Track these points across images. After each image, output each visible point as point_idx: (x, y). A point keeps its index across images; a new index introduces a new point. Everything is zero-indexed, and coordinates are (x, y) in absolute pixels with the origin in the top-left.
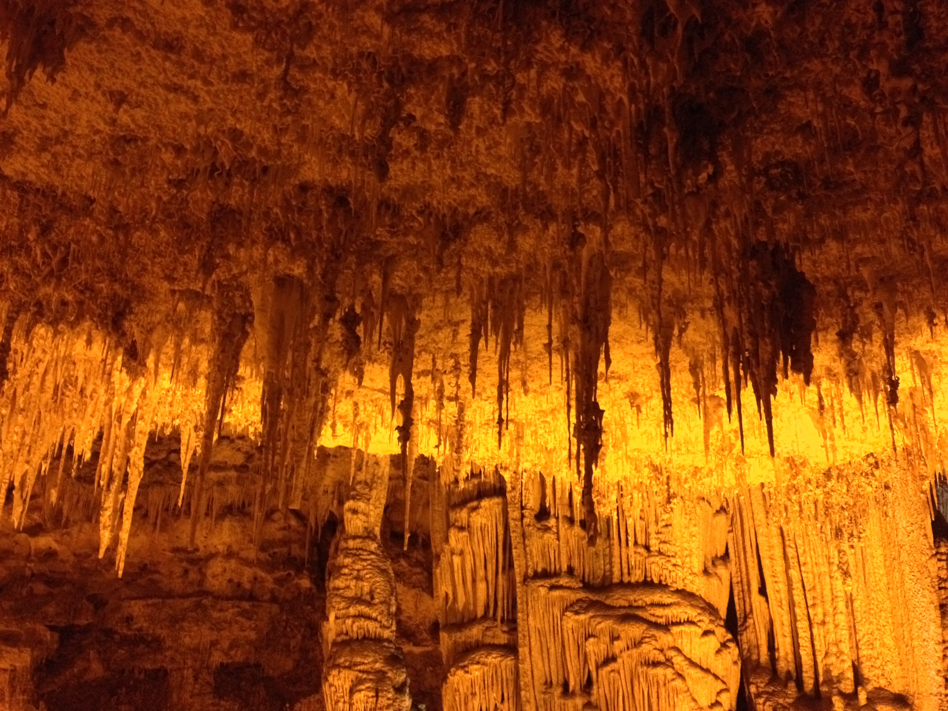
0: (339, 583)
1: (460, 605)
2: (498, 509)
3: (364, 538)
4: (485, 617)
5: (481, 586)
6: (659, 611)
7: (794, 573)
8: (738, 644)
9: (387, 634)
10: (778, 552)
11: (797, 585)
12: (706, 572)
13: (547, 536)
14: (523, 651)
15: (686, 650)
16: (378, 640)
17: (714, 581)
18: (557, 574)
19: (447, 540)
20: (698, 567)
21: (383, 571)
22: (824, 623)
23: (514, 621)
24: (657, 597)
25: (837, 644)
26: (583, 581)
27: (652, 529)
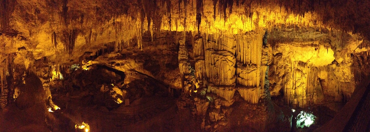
0: (180, 52)
1: (197, 54)
2: (202, 40)
3: (182, 46)
4: (200, 55)
5: (200, 51)
6: (225, 54)
7: (244, 49)
8: (236, 58)
9: (187, 58)
10: (242, 46)
11: (244, 50)
12: (232, 48)
13: (209, 43)
14: (206, 59)
15: (229, 59)
16: (186, 59)
17: (233, 50)
18: (211, 49)
19: (194, 45)
20: (231, 48)
21: (186, 50)
22: (247, 55)
23: (204, 56)
24: (225, 52)
25: (249, 58)
26: (214, 50)
27: (225, 42)
